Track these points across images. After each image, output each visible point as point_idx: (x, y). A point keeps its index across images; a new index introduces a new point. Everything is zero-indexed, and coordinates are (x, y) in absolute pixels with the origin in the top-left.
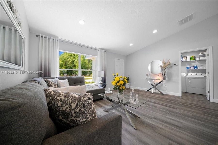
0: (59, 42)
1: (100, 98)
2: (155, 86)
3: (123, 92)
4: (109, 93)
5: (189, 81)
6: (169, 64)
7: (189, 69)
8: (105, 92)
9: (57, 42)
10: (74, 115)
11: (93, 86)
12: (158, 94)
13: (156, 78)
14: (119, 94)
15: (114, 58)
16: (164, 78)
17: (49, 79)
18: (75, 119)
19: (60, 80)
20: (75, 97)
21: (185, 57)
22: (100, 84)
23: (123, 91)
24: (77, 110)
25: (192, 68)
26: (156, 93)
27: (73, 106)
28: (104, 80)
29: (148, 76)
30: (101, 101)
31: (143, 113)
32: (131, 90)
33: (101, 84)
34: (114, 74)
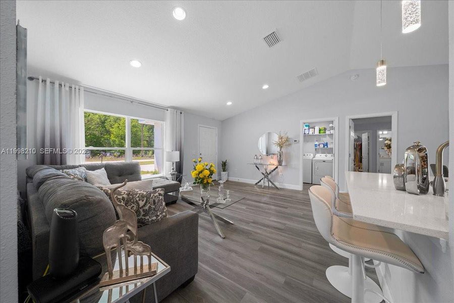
0: (82, 92)
1: (171, 201)
2: (266, 175)
3: (209, 188)
4: (186, 190)
5: (315, 167)
6: (288, 139)
7: (318, 147)
8: (181, 189)
9: (79, 92)
10: (142, 213)
11: (157, 178)
12: (272, 188)
13: (269, 163)
14: (203, 191)
15: (199, 125)
16: (280, 163)
17: (68, 170)
18: (143, 218)
19: (90, 172)
20: (143, 194)
21: (312, 128)
22: (170, 176)
23: (208, 186)
24: (147, 208)
25: (322, 146)
26: (269, 187)
27: (141, 203)
28: (179, 168)
29: (257, 158)
30: (173, 205)
31: (239, 217)
32: (219, 184)
33: (172, 175)
34: (194, 160)
